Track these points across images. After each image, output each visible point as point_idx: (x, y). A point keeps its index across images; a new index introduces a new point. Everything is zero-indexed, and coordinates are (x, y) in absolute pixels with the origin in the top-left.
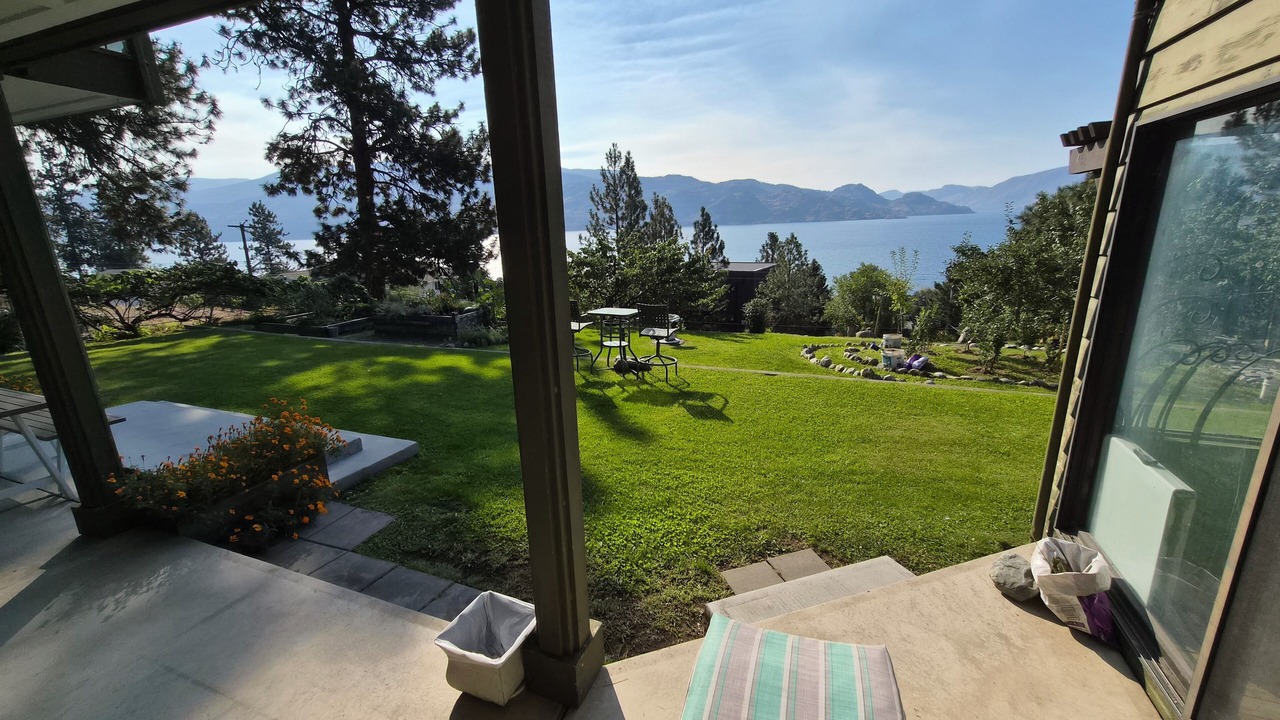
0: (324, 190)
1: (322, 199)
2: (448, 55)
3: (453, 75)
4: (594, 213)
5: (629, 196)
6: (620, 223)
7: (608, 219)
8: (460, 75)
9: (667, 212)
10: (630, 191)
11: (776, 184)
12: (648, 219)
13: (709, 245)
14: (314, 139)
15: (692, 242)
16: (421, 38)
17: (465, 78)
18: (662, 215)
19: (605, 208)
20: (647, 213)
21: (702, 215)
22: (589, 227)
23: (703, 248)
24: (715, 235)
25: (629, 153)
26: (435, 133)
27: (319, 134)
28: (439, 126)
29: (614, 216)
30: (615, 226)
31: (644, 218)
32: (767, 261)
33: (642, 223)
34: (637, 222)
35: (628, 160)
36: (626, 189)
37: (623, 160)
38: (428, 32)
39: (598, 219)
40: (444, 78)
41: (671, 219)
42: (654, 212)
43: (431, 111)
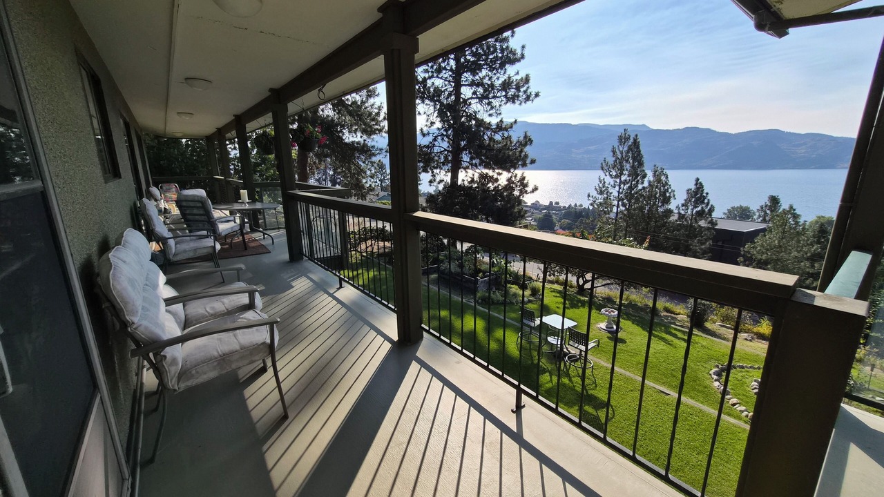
0: (435, 171)
1: (433, 176)
2: (512, 92)
3: (514, 102)
4: (602, 178)
5: (633, 167)
6: (622, 186)
7: (612, 183)
8: (518, 102)
9: (663, 178)
10: (633, 163)
11: (803, 133)
12: (646, 184)
13: (699, 208)
14: (434, 145)
15: (683, 205)
16: (498, 83)
17: (520, 104)
18: (659, 181)
19: (611, 175)
20: (646, 180)
21: (696, 184)
22: (597, 188)
23: (693, 209)
24: (706, 201)
25: (637, 136)
26: (498, 137)
27: (436, 143)
28: (501, 133)
29: (618, 180)
30: (617, 188)
31: (643, 183)
32: (764, 221)
33: (640, 187)
34: (637, 186)
35: (635, 140)
36: (631, 161)
37: (632, 140)
38: (502, 80)
39: (604, 183)
40: (509, 104)
41: (666, 184)
42: (652, 179)
43: (497, 125)
